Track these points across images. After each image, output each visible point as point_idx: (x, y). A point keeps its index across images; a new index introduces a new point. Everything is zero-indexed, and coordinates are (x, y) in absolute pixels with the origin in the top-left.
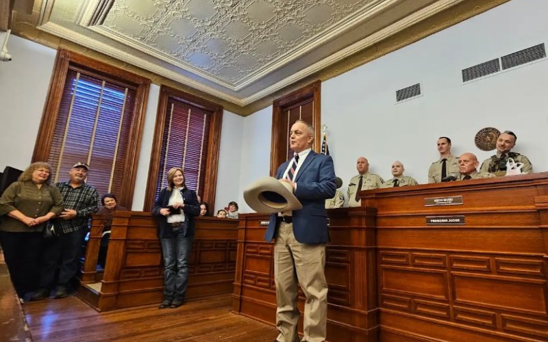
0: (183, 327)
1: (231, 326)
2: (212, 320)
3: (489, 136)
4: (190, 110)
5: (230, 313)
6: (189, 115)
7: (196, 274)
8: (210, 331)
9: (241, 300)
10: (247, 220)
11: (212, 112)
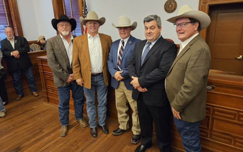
0: (21, 115)
1: (44, 112)
2: (35, 108)
5: (44, 103)
8: (34, 116)
9: (48, 98)
10: (42, 61)
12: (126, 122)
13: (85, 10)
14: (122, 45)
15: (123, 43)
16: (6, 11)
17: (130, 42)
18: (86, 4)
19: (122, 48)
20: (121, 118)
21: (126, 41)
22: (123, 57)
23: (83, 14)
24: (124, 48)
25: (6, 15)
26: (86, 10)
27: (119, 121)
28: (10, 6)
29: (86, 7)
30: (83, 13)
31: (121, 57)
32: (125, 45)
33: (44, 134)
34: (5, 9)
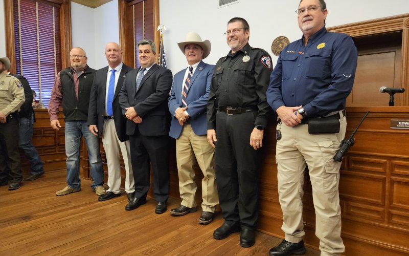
3: (282, 43)
4: (37, 3)
6: (37, 9)
7: (57, 153)
11: (60, 4)
12: (192, 194)
13: (161, 58)
14: (190, 72)
15: (191, 70)
16: (56, 61)
17: (201, 68)
18: (164, 49)
19: (189, 76)
20: (185, 188)
21: (195, 67)
22: (190, 86)
23: (159, 63)
24: (192, 75)
25: (55, 65)
26: (164, 57)
27: (181, 192)
28: (62, 54)
29: (164, 53)
30: (159, 61)
31: (188, 87)
32: (193, 72)
33: (70, 207)
34: (55, 57)
